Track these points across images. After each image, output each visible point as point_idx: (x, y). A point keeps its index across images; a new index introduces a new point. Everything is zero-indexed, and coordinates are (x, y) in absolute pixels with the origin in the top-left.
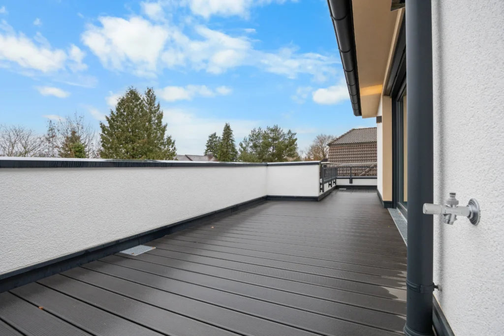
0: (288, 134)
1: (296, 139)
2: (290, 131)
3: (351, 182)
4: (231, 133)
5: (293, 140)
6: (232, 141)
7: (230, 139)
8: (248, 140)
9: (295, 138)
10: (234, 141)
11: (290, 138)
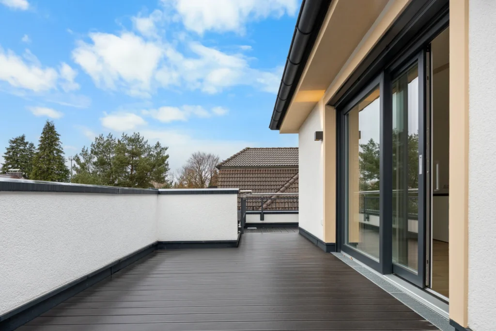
0: (156, 147)
1: (167, 157)
2: (158, 143)
3: (262, 219)
4: (58, 139)
5: (162, 157)
6: (59, 151)
7: (55, 149)
8: (89, 152)
9: (165, 155)
10: (62, 152)
11: (158, 154)
